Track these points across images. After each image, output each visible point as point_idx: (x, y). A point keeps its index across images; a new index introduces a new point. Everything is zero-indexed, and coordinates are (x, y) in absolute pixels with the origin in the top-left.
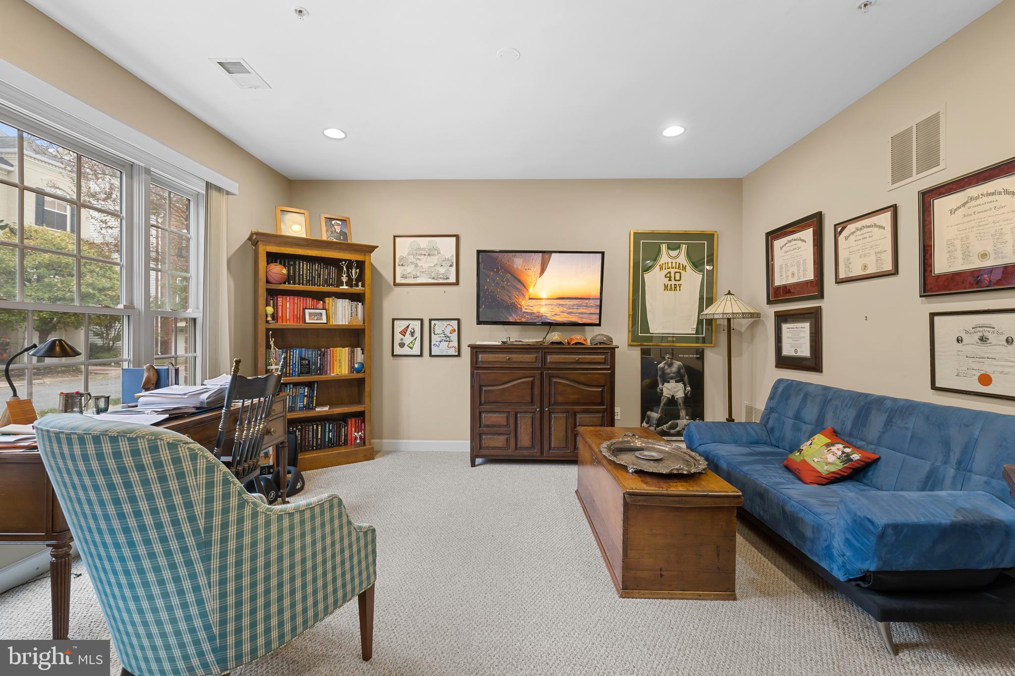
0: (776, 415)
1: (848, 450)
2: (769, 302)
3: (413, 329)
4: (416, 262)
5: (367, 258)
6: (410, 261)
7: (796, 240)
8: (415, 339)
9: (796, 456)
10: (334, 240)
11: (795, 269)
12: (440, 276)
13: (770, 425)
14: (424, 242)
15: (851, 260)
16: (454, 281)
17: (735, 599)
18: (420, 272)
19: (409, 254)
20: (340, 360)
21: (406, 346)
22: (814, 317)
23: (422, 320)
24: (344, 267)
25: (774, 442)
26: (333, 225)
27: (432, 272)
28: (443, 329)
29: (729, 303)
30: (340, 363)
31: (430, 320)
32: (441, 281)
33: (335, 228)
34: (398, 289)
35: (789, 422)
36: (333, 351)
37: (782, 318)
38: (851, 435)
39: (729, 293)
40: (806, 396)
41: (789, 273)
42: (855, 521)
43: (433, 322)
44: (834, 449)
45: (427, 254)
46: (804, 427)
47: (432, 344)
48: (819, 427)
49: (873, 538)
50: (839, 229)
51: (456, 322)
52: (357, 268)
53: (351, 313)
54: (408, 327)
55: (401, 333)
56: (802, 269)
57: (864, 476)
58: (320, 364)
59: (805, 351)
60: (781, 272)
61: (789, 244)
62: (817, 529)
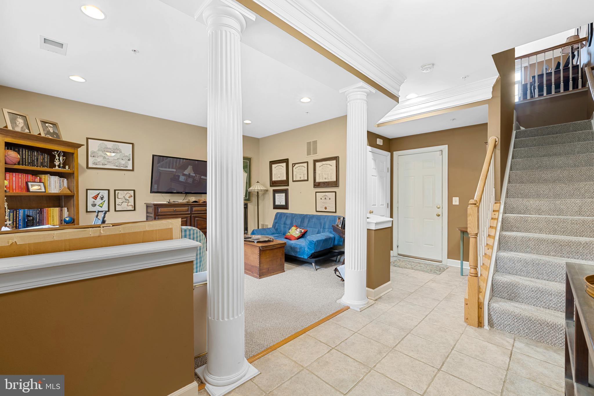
0: (278, 224)
1: (301, 230)
2: (271, 186)
3: (103, 195)
4: (104, 155)
5: (76, 151)
6: (99, 155)
7: (280, 166)
8: (104, 201)
9: (288, 234)
10: (50, 137)
11: (280, 175)
12: (121, 165)
13: (276, 227)
14: (110, 145)
15: (297, 175)
16: (131, 169)
17: (285, 272)
18: (107, 162)
19: (98, 150)
20: (53, 216)
21: (97, 206)
22: (286, 192)
23: (109, 190)
24: (57, 155)
25: (278, 233)
26: (47, 127)
27: (116, 162)
28: (124, 196)
29: (257, 185)
30: (53, 218)
31: (115, 190)
32: (122, 168)
33: (49, 129)
34: (89, 171)
35: (282, 226)
36: (48, 210)
37: (275, 192)
38: (300, 226)
39: (258, 182)
40: (287, 217)
41: (278, 177)
42: (310, 242)
43: (117, 192)
44: (298, 230)
45: (112, 152)
46: (287, 226)
47: (117, 204)
48: (291, 225)
49: (313, 245)
50: (294, 165)
51: (133, 191)
52: (63, 156)
53: (60, 185)
54: (98, 194)
55: (93, 198)
56: (282, 176)
57: (304, 236)
58: (39, 219)
59: (283, 203)
60: (275, 175)
61: (278, 167)
62: (301, 248)
